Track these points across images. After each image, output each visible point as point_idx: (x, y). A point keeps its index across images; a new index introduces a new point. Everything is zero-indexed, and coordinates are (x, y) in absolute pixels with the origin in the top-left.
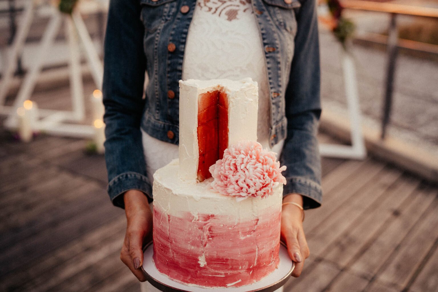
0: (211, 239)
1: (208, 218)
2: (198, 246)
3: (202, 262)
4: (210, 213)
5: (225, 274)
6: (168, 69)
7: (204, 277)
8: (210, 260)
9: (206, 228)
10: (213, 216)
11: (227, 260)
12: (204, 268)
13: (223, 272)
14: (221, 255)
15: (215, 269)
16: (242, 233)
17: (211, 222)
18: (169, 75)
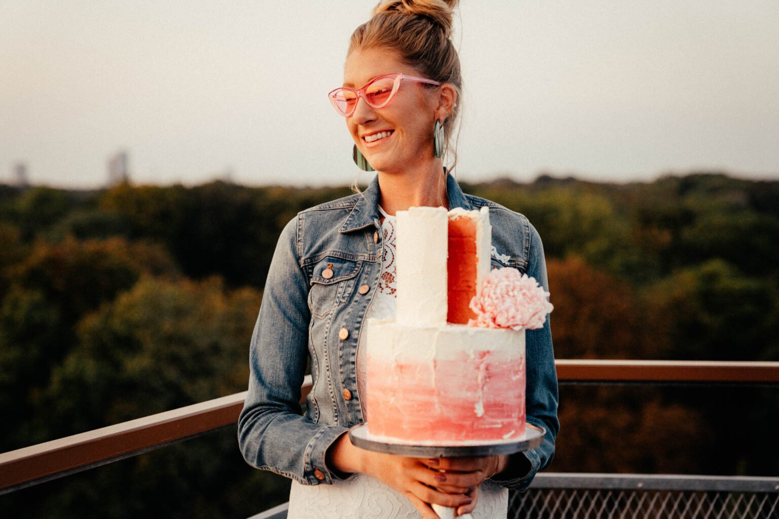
0: (488, 380)
1: (484, 354)
2: (475, 391)
3: (480, 411)
4: (486, 349)
5: (502, 423)
6: (341, 363)
7: (480, 430)
8: (488, 407)
9: (482, 366)
10: (488, 352)
11: (503, 405)
12: (482, 418)
13: (499, 421)
14: (499, 399)
15: (493, 417)
16: (514, 372)
17: (487, 359)
18: (341, 370)
